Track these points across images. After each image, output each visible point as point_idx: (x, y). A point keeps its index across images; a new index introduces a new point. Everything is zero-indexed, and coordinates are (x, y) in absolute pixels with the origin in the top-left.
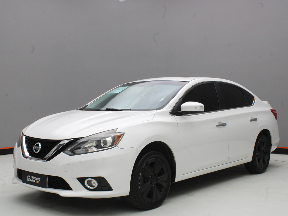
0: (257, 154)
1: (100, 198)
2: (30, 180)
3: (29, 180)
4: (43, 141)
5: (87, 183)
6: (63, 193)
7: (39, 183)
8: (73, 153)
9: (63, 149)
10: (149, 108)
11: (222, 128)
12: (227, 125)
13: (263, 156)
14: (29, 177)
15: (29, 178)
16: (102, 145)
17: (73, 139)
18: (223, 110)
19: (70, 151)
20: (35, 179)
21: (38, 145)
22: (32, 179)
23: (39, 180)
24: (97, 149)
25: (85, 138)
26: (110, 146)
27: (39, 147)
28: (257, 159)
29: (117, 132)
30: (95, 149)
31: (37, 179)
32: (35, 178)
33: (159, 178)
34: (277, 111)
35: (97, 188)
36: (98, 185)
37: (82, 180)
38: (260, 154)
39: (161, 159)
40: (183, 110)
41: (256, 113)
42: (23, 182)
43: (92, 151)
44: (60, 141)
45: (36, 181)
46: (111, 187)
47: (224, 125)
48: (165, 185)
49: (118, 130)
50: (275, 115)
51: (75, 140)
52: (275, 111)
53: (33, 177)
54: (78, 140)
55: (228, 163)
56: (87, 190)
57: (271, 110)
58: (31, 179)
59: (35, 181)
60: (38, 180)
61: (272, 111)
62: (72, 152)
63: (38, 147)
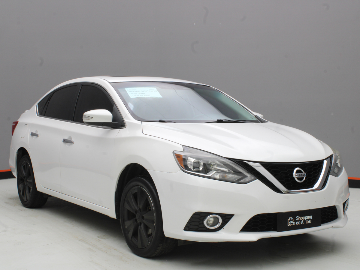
2: (293, 223)
3: (290, 225)
7: (310, 222)
14: (291, 220)
15: (292, 221)
22: (298, 220)
23: (310, 218)
31: (306, 219)
32: (303, 218)
45: (304, 221)
53: (298, 218)
58: (295, 221)
59: (302, 222)
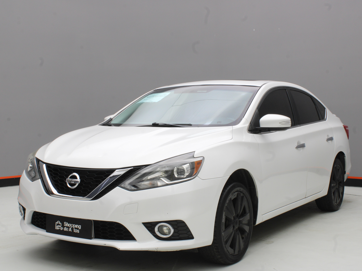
0: (332, 185)
1: (175, 250)
2: (60, 228)
3: (58, 229)
4: (82, 172)
5: (157, 230)
6: (122, 245)
7: (78, 232)
8: (136, 187)
9: (119, 181)
10: (218, 123)
11: (301, 150)
12: (305, 147)
13: (337, 187)
14: (58, 224)
15: (60, 225)
16: (176, 176)
17: (133, 168)
18: (299, 125)
19: (130, 184)
20: (72, 227)
21: (75, 177)
22: (66, 226)
23: (79, 227)
24: (170, 181)
25: (152, 165)
26: (188, 177)
27: (77, 180)
28: (333, 191)
29: (195, 157)
30: (166, 181)
31: (74, 227)
32: (71, 225)
33: (241, 219)
34: (348, 127)
35: (172, 236)
36: (174, 232)
37: (150, 226)
38: (335, 185)
39: (244, 194)
40: (262, 125)
41: (331, 130)
42: (47, 231)
43: (164, 184)
44: (112, 171)
45: (72, 229)
46: (192, 235)
47: (303, 146)
48: (247, 228)
49: (195, 153)
50: (347, 131)
51: (136, 169)
52: (347, 127)
53: (66, 224)
54: (140, 168)
55: (305, 198)
56: (157, 240)
57: (343, 125)
58: (63, 226)
59: (70, 230)
60: (76, 227)
61: (345, 127)
62: (134, 186)
63: (75, 180)
